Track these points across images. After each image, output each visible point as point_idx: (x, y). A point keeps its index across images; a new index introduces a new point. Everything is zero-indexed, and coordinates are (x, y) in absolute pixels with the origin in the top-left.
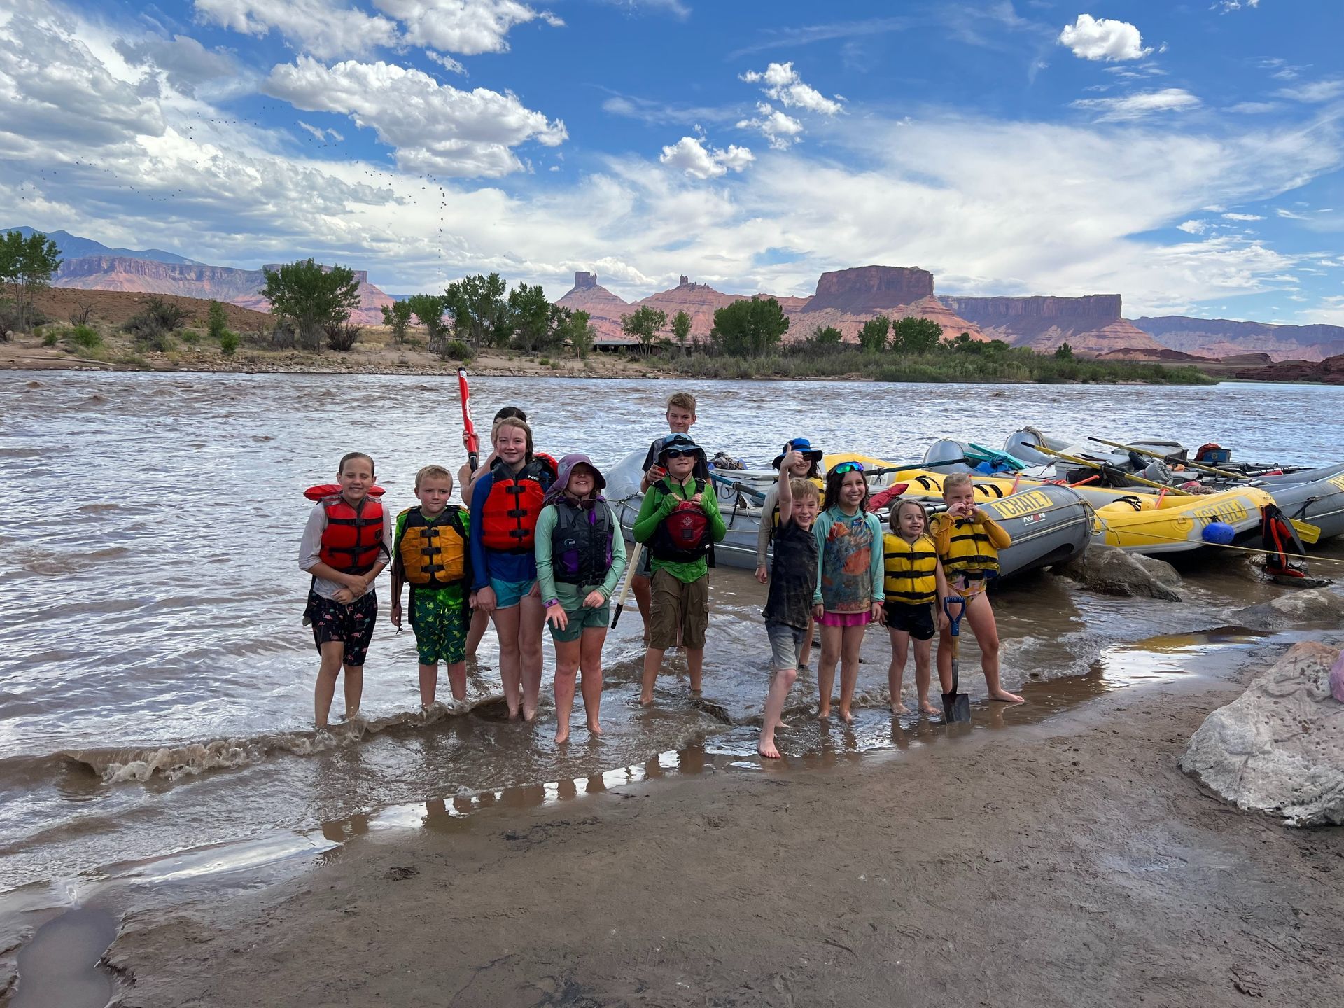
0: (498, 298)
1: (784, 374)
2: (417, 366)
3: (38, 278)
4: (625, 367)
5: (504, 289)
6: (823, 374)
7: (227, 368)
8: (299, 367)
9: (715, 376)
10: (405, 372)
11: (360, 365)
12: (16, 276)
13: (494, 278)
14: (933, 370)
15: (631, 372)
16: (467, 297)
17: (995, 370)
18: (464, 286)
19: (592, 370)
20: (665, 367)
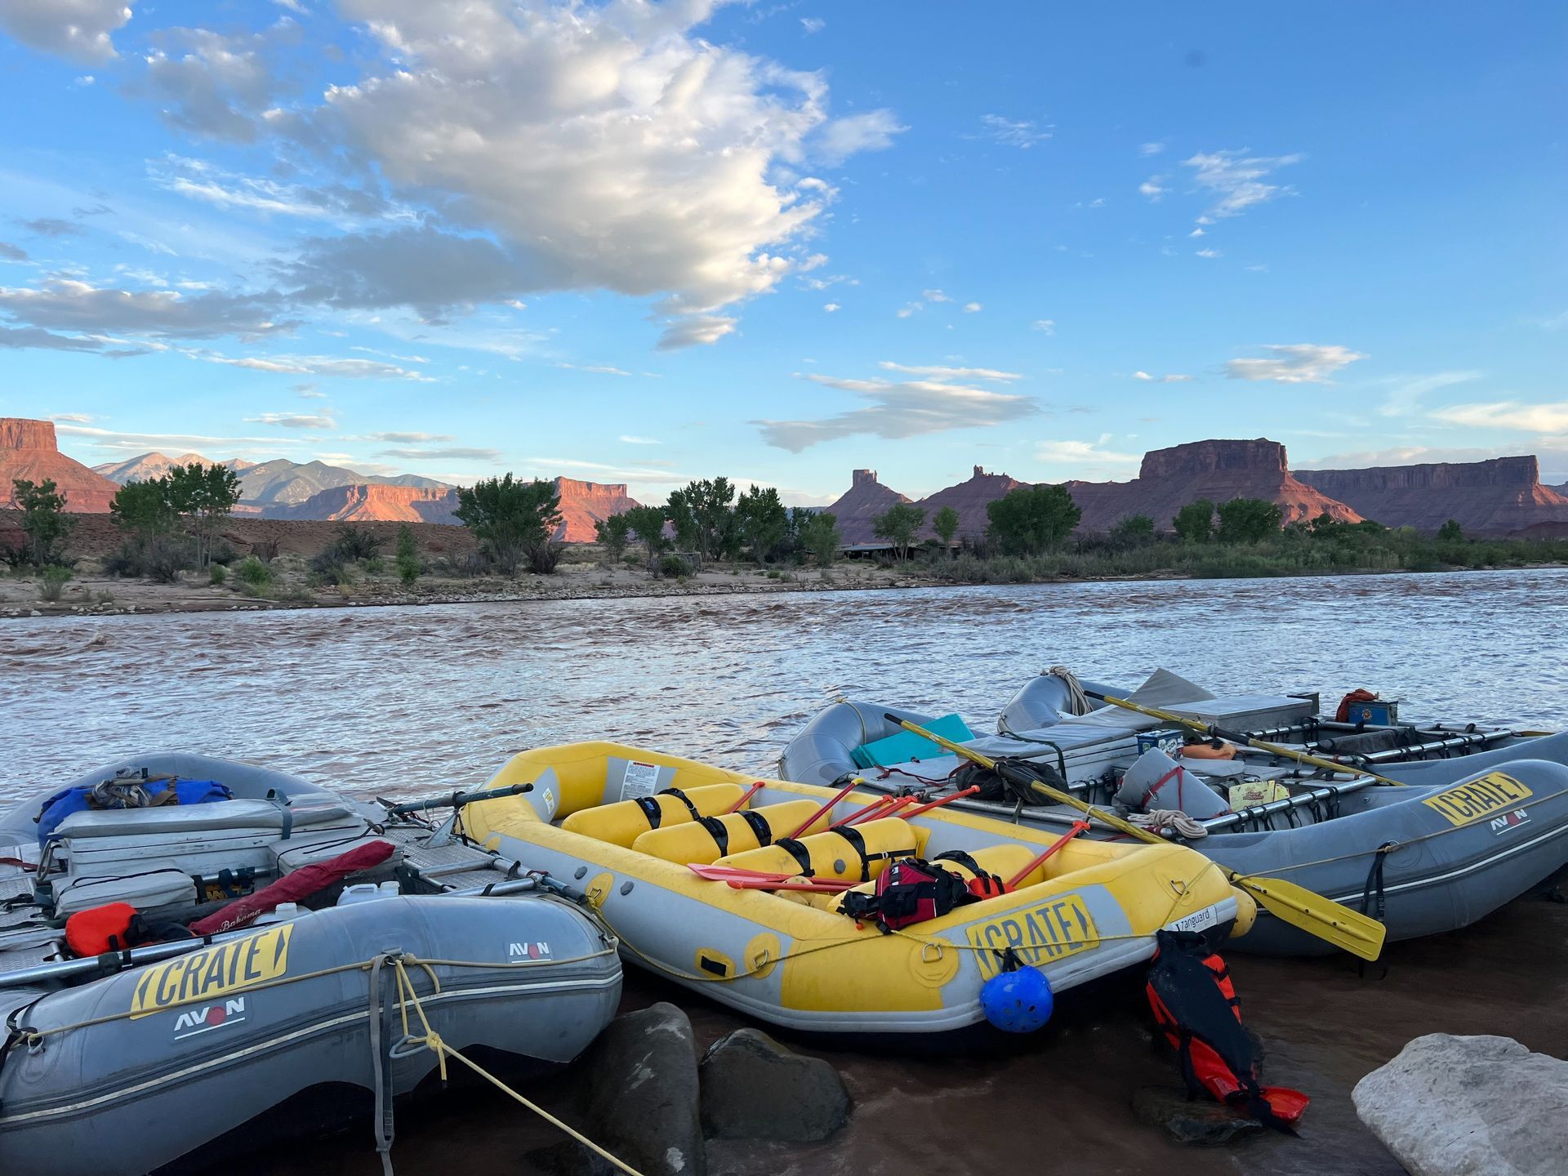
0: (725, 504)
1: (1073, 575)
2: (620, 588)
3: (219, 511)
4: (871, 575)
5: (732, 494)
6: (1124, 572)
7: (402, 600)
8: (483, 595)
9: (983, 580)
10: (605, 595)
11: (555, 589)
12: (196, 510)
13: (721, 482)
14: (1268, 562)
15: (878, 581)
16: (689, 505)
17: (1352, 559)
18: (688, 492)
19: (830, 581)
20: (921, 573)
